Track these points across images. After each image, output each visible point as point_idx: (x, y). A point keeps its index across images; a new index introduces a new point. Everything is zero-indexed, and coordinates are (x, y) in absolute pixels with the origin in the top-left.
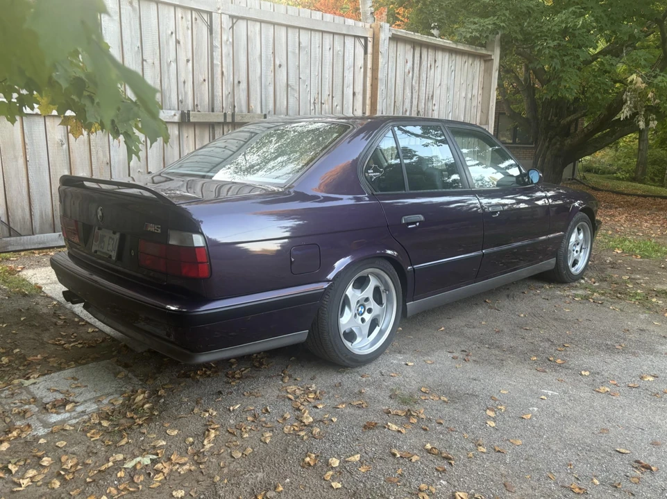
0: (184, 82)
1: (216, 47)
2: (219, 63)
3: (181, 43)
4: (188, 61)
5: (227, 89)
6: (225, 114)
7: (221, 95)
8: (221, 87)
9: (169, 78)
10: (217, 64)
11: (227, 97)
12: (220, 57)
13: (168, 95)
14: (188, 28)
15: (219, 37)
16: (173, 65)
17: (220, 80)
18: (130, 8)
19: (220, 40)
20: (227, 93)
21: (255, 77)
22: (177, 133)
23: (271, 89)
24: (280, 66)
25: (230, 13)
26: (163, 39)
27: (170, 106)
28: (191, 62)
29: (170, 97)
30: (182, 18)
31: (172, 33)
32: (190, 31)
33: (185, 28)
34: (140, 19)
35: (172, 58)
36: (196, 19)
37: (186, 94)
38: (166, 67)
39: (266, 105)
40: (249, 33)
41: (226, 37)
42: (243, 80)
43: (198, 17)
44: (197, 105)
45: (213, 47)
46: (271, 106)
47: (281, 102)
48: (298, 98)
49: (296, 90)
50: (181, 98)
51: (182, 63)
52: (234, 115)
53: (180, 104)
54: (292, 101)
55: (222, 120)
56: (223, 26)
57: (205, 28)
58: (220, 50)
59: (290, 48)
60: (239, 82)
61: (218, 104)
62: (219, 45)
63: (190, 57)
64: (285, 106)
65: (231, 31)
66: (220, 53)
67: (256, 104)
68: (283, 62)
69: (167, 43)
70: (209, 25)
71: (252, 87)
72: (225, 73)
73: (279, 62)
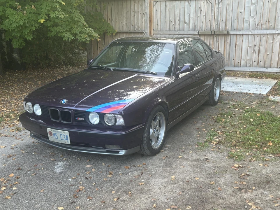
0: (202, 22)
1: (213, 10)
2: (214, 15)
3: (202, 10)
4: (204, 15)
5: (216, 23)
6: (211, 31)
7: (213, 25)
9: (197, 21)
11: (216, 26)
12: (214, 13)
14: (205, 5)
15: (214, 6)
16: (199, 17)
17: (213, 20)
19: (214, 7)
20: (216, 24)
21: (229, 17)
23: (236, 21)
24: (241, 12)
26: (196, 10)
27: (197, 30)
29: (197, 27)
30: (203, 3)
31: (200, 8)
32: (205, 6)
33: (204, 5)
34: (190, 6)
35: (199, 15)
36: (208, 2)
37: (203, 25)
38: (197, 18)
39: (233, 27)
40: (228, 3)
41: (217, 6)
42: (224, 19)
43: (208, 1)
44: (206, 29)
45: (212, 10)
46: (235, 28)
47: (240, 26)
48: (249, 24)
49: (248, 21)
50: (201, 27)
51: (202, 16)
52: (214, 32)
53: (200, 29)
54: (246, 25)
55: (210, 33)
56: (216, 2)
57: (211, 4)
58: (214, 11)
59: (246, 5)
60: (222, 20)
61: (212, 28)
62: (214, 9)
63: (205, 14)
64: (242, 27)
65: (220, 3)
66: (214, 12)
67: (229, 27)
68: (242, 11)
69: (198, 11)
70: (212, 3)
71: (228, 21)
72: (215, 18)
73: (240, 11)
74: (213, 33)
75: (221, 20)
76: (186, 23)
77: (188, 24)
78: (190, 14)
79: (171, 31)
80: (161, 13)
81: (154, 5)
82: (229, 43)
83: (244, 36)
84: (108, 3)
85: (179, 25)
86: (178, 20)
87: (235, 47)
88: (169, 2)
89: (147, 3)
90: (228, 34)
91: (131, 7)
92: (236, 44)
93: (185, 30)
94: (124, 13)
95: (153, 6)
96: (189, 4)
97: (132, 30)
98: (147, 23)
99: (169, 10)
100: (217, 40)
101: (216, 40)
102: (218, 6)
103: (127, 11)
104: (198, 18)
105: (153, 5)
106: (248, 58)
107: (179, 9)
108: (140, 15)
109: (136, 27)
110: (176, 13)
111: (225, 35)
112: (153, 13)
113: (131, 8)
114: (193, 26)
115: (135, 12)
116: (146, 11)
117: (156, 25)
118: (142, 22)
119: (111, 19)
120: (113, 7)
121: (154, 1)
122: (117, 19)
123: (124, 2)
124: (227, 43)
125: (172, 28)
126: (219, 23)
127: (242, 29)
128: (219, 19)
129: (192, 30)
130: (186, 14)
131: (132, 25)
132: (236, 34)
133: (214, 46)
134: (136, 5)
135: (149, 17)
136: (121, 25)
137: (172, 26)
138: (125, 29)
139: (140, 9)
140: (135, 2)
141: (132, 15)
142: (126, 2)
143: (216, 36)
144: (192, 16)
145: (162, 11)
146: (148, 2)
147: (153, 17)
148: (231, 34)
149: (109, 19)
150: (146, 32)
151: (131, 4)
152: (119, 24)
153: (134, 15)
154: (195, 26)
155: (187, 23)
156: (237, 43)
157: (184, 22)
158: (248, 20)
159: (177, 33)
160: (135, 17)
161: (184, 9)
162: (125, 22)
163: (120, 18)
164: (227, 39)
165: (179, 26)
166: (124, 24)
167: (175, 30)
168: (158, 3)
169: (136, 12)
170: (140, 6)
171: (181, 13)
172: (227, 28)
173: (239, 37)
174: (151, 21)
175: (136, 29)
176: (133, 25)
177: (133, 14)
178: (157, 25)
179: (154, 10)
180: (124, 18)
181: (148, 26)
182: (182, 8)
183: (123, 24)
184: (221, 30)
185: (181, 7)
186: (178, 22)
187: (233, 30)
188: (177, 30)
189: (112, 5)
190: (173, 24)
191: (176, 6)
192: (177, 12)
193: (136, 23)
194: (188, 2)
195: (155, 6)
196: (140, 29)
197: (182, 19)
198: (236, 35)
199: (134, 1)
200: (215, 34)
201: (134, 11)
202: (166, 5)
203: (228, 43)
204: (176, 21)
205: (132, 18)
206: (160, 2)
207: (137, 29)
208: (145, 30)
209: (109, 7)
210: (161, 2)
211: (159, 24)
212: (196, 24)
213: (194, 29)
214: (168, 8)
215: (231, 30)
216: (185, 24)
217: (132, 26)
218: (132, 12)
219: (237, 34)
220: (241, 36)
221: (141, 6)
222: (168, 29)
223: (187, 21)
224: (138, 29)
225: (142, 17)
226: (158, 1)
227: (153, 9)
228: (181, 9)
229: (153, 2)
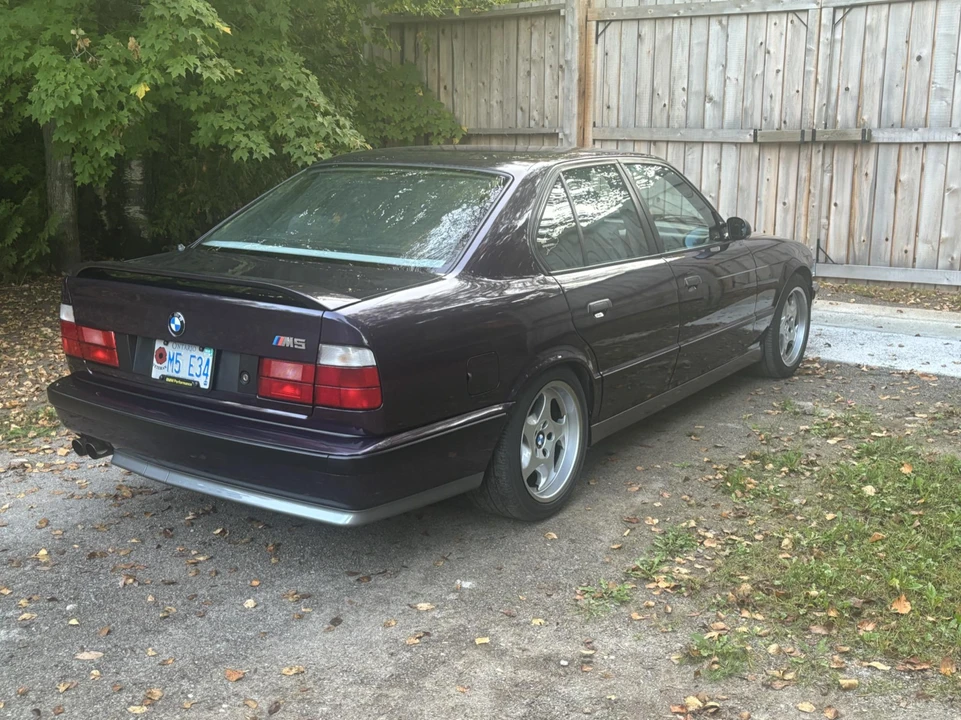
0: (771, 97)
1: (810, 50)
2: (813, 69)
3: (772, 52)
4: (778, 71)
5: (821, 99)
6: (803, 132)
7: (812, 107)
8: (812, 98)
9: (753, 94)
10: (810, 72)
11: (820, 110)
12: (814, 62)
13: (750, 113)
14: (782, 34)
15: (816, 37)
16: (760, 79)
17: (812, 88)
18: (719, 27)
19: (816, 40)
20: (821, 104)
21: (872, 77)
22: (757, 153)
23: (899, 92)
24: (919, 58)
25: (834, 4)
26: (750, 53)
27: (752, 124)
28: (781, 73)
29: (752, 115)
30: (775, 24)
31: (761, 44)
32: (784, 37)
33: (778, 34)
34: (728, 36)
35: (759, 72)
36: (792, 22)
37: (772, 109)
38: (751, 82)
39: (888, 116)
40: (868, 22)
41: (826, 35)
42: (853, 85)
43: (795, 19)
44: (785, 122)
45: (807, 51)
46: (896, 117)
47: (916, 112)
48: (950, 102)
49: (947, 90)
50: (765, 115)
51: (771, 75)
52: (814, 132)
53: (764, 122)
54: (937, 107)
55: (799, 139)
56: (823, 22)
57: (803, 29)
58: (816, 53)
59: (941, 30)
60: (847, 89)
61: (807, 119)
62: (814, 47)
63: (780, 67)
64: (923, 116)
65: (840, 26)
66: (815, 57)
67: (870, 116)
68: (925, 52)
69: (755, 56)
70: (807, 26)
71: (866, 95)
72: (820, 80)
73: (917, 54)
74: (808, 138)
75: (842, 90)
76: (711, 99)
77: (720, 105)
78: (725, 67)
79: (654, 130)
80: (622, 65)
81: (597, 36)
82: (871, 176)
83: (931, 149)
84: (443, 32)
85: (686, 106)
86: (684, 89)
87: (896, 192)
88: (653, 22)
89: (572, 27)
90: (865, 142)
91: (518, 44)
92: (897, 181)
93: (707, 126)
94: (496, 64)
95: (594, 40)
96: (725, 28)
97: (520, 128)
98: (572, 101)
99: (652, 52)
100: (826, 165)
101: (820, 163)
102: (829, 35)
103: (505, 58)
104: (754, 80)
105: (594, 36)
106: (944, 235)
107: (687, 49)
108: (548, 71)
109: (535, 114)
110: (676, 65)
111: (854, 145)
112: (592, 65)
113: (517, 48)
114: (735, 113)
115: (530, 61)
116: (569, 58)
117: (605, 108)
118: (557, 97)
119: (449, 87)
120: (457, 44)
121: (598, 22)
122: (470, 89)
123: (496, 27)
124: (864, 177)
125: (660, 120)
126: (833, 98)
127: (922, 122)
128: (834, 85)
129: (732, 127)
130: (711, 66)
131: (521, 109)
132: (898, 141)
133: (812, 188)
134: (535, 36)
135: (580, 80)
136: (483, 110)
137: (662, 110)
138: (497, 122)
139: (549, 52)
140: (532, 25)
141: (522, 73)
142: (503, 26)
143: (821, 148)
144: (732, 73)
145: (625, 59)
146: (576, 25)
147: (592, 79)
148: (880, 141)
149: (445, 88)
150: (567, 132)
151: (518, 35)
152: (477, 105)
153: (529, 73)
154: (745, 111)
155: (716, 98)
156: (903, 177)
157: (702, 98)
158: (945, 87)
159: (678, 137)
160: (533, 77)
161: (705, 47)
162: (496, 96)
163: (481, 85)
164: (864, 163)
165: (684, 110)
166: (495, 104)
167: (670, 124)
168: (613, 29)
169: (534, 61)
170: (548, 39)
171: (693, 62)
172: (865, 117)
173: (911, 155)
174: (583, 95)
175: (532, 123)
176: (525, 106)
177: (523, 67)
178: (609, 107)
179: (597, 52)
180: (495, 83)
181: (575, 110)
182: (699, 44)
183: (491, 106)
184: (839, 126)
185: (694, 41)
186: (680, 97)
187: (887, 127)
188: (676, 126)
189: (456, 37)
190: (665, 105)
191: (675, 35)
192: (680, 58)
193: (533, 100)
194: (720, 23)
195: (600, 40)
196: (547, 123)
197: (696, 86)
198: (898, 146)
199: (529, 22)
200: (819, 143)
201: (528, 57)
202: (639, 36)
203: (867, 174)
204: (676, 93)
205: (520, 82)
206: (618, 24)
207: (537, 124)
208: (562, 128)
209: (444, 46)
210: (624, 23)
211: (613, 103)
212: (747, 103)
213: (741, 123)
214: (647, 46)
215: (880, 126)
216: (708, 105)
217: (520, 113)
218: (520, 61)
219: (904, 141)
220: (917, 149)
221: (553, 38)
222: (645, 122)
223: (714, 90)
224: (541, 124)
225: (556, 77)
226: (611, 21)
227: (593, 49)
228: (696, 50)
229: (594, 23)
